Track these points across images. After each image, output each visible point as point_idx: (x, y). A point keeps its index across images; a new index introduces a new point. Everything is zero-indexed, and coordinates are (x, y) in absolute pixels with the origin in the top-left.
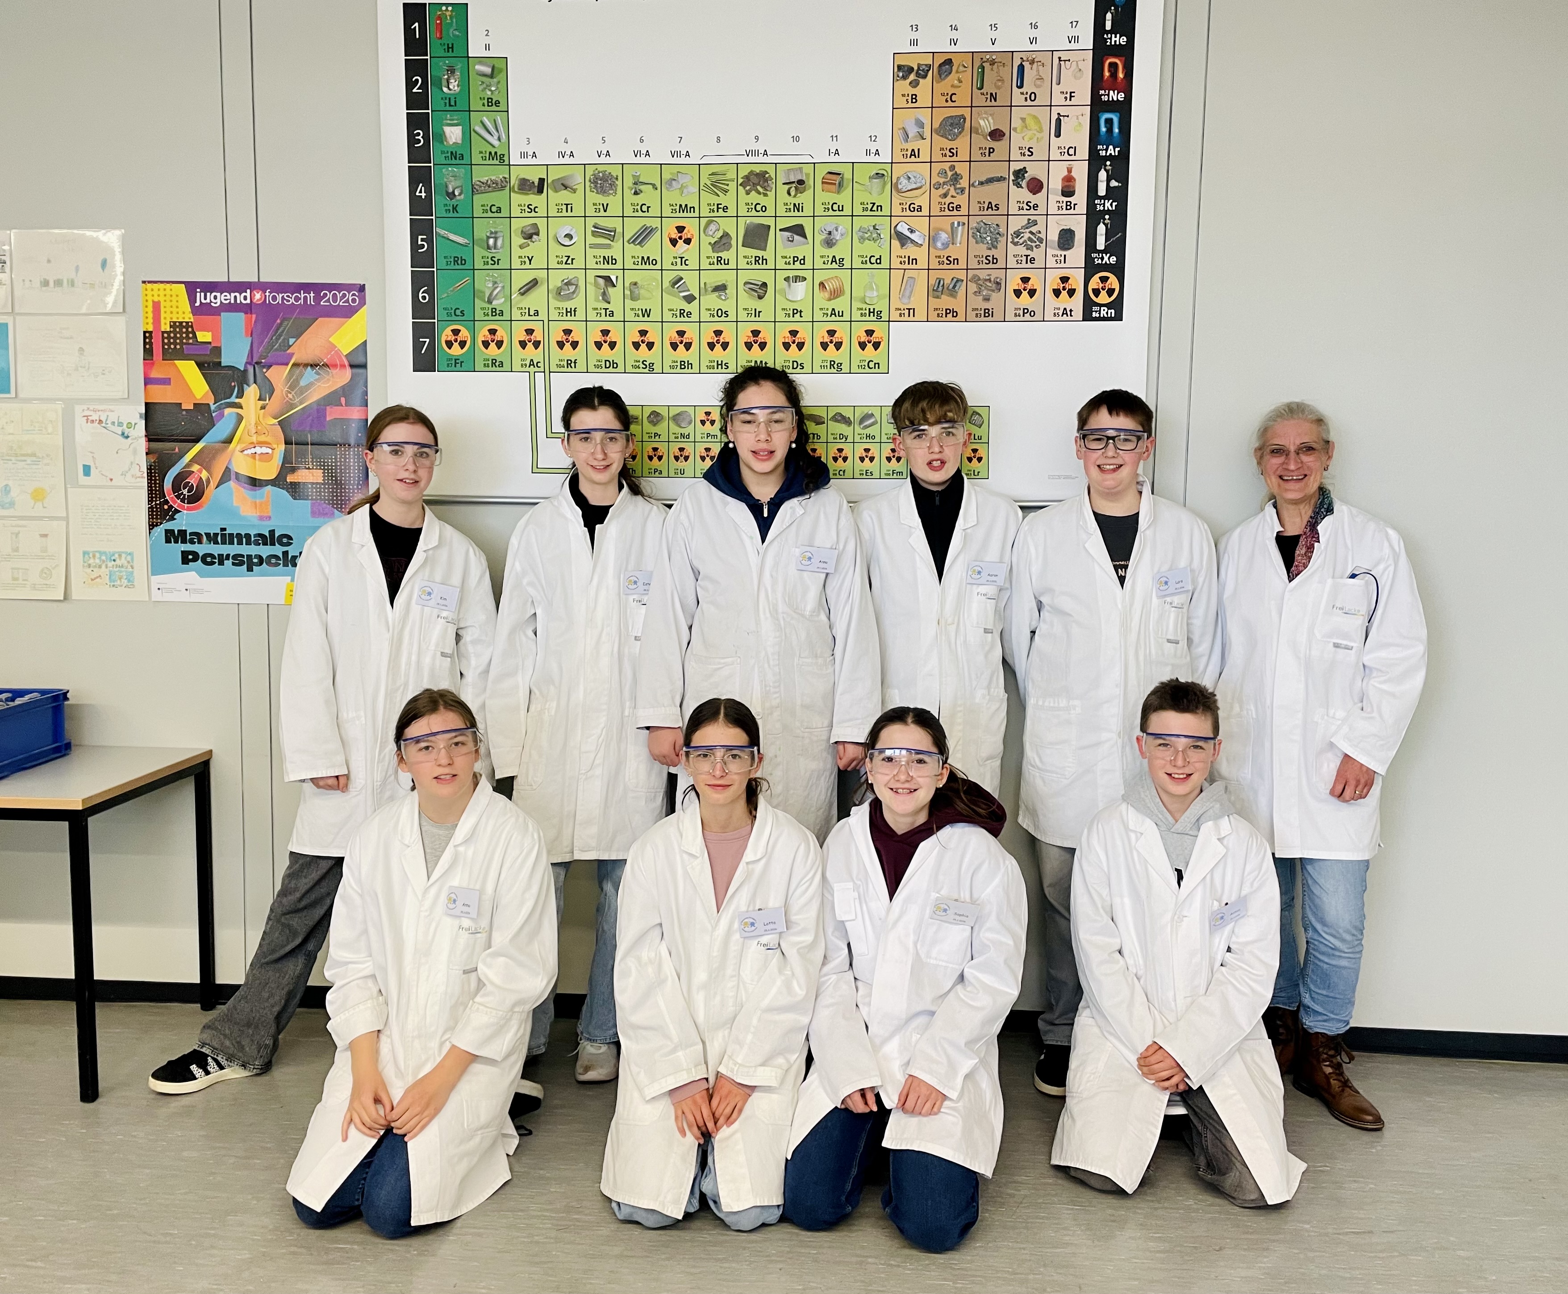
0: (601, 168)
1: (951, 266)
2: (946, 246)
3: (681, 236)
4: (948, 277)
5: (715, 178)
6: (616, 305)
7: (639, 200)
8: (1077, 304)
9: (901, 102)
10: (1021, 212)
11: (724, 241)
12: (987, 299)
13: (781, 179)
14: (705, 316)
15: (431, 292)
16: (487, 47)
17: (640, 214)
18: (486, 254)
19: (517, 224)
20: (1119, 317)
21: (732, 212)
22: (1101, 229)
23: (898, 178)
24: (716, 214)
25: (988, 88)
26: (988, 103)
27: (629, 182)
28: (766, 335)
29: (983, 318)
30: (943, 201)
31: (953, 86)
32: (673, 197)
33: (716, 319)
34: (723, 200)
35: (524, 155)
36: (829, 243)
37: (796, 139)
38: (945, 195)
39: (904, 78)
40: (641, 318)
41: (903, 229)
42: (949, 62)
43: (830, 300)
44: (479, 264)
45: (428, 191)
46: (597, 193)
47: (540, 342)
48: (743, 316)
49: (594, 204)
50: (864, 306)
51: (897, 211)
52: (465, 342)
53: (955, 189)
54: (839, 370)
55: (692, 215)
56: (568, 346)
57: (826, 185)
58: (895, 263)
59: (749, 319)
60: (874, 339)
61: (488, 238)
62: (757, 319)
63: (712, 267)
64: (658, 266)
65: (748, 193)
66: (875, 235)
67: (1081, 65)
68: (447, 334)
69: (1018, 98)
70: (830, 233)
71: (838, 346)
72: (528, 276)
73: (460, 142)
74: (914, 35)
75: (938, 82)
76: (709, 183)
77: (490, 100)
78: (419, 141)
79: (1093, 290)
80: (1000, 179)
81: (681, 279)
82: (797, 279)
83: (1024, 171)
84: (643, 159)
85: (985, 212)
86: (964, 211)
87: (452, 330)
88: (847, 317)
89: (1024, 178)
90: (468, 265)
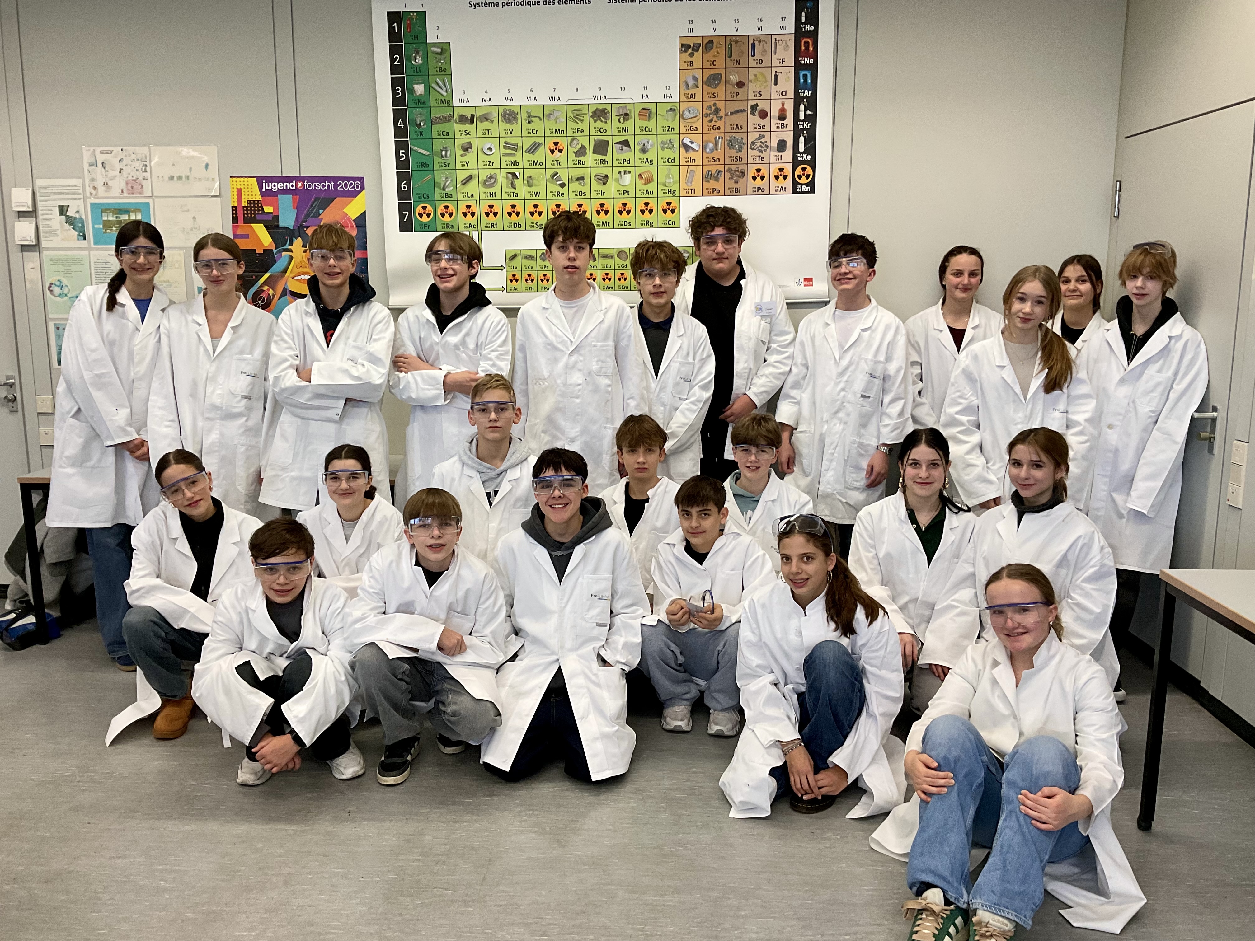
0: (508, 108)
1: (716, 163)
2: (712, 151)
3: (556, 148)
4: (713, 169)
5: (575, 113)
6: (519, 190)
7: (531, 126)
8: (789, 183)
9: (684, 66)
10: (755, 130)
11: (582, 150)
12: (736, 182)
13: (614, 113)
14: (572, 195)
15: (408, 184)
16: (438, 37)
17: (532, 135)
18: (440, 160)
19: (459, 142)
20: (812, 191)
21: (586, 133)
22: (802, 139)
23: (683, 111)
24: (577, 134)
25: (735, 57)
26: (735, 66)
27: (525, 116)
28: (608, 205)
29: (734, 193)
30: (710, 124)
31: (714, 56)
32: (551, 125)
33: (579, 197)
34: (581, 126)
35: (461, 101)
36: (644, 151)
37: (623, 89)
38: (711, 121)
39: (685, 51)
40: (534, 197)
41: (687, 141)
42: (711, 42)
43: (645, 184)
44: (437, 167)
45: (405, 124)
46: (506, 122)
47: (474, 213)
48: (594, 195)
49: (505, 130)
50: (665, 188)
51: (683, 130)
52: (430, 214)
53: (717, 117)
54: (652, 226)
55: (563, 135)
56: (491, 215)
57: (641, 117)
58: (683, 162)
59: (598, 197)
60: (671, 207)
61: (442, 151)
62: (603, 197)
63: (575, 166)
64: (544, 166)
65: (595, 121)
66: (670, 146)
67: (788, 43)
68: (419, 209)
69: (752, 63)
70: (644, 145)
71: (651, 212)
72: (466, 174)
73: (423, 93)
74: (691, 26)
75: (705, 54)
76: (572, 116)
77: (440, 68)
78: (399, 94)
79: (798, 176)
80: (744, 111)
81: (557, 173)
82: (625, 172)
83: (757, 105)
84: (533, 102)
85: (734, 131)
86: (722, 130)
87: (423, 207)
88: (655, 194)
89: (756, 110)
90: (431, 167)
